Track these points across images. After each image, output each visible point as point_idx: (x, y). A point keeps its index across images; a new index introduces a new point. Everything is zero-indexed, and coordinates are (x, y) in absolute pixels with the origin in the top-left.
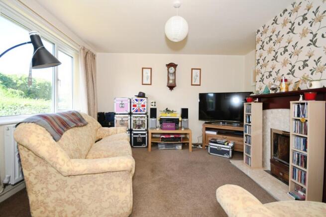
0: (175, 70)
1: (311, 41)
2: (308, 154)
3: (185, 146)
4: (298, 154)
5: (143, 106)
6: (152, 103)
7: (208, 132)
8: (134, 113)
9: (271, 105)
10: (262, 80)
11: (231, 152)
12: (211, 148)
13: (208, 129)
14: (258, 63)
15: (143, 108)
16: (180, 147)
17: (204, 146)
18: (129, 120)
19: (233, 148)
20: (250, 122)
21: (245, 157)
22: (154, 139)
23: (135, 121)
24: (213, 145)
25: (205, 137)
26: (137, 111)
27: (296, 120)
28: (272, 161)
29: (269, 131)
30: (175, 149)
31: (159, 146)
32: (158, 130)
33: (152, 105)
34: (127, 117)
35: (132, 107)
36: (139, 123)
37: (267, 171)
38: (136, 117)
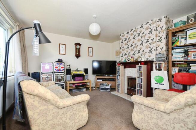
0: (80, 47)
1: (141, 43)
2: (142, 84)
3: (87, 89)
4: (139, 84)
5: (62, 67)
6: (68, 65)
7: (98, 80)
8: (56, 72)
9: (127, 66)
10: (122, 56)
11: (110, 88)
12: (101, 88)
13: (98, 79)
14: (121, 49)
15: (62, 69)
16: (85, 90)
17: (96, 87)
18: (52, 77)
19: (111, 86)
20: (119, 74)
21: (117, 89)
22: (70, 87)
23: (57, 77)
24: (102, 87)
25: (97, 83)
26: (58, 71)
27: (138, 72)
28: (128, 89)
29: (126, 77)
30: (82, 91)
31: (73, 91)
32: (73, 82)
33: (68, 67)
34: (51, 75)
35: (55, 69)
36: (60, 78)
37: (126, 94)
38: (57, 75)
